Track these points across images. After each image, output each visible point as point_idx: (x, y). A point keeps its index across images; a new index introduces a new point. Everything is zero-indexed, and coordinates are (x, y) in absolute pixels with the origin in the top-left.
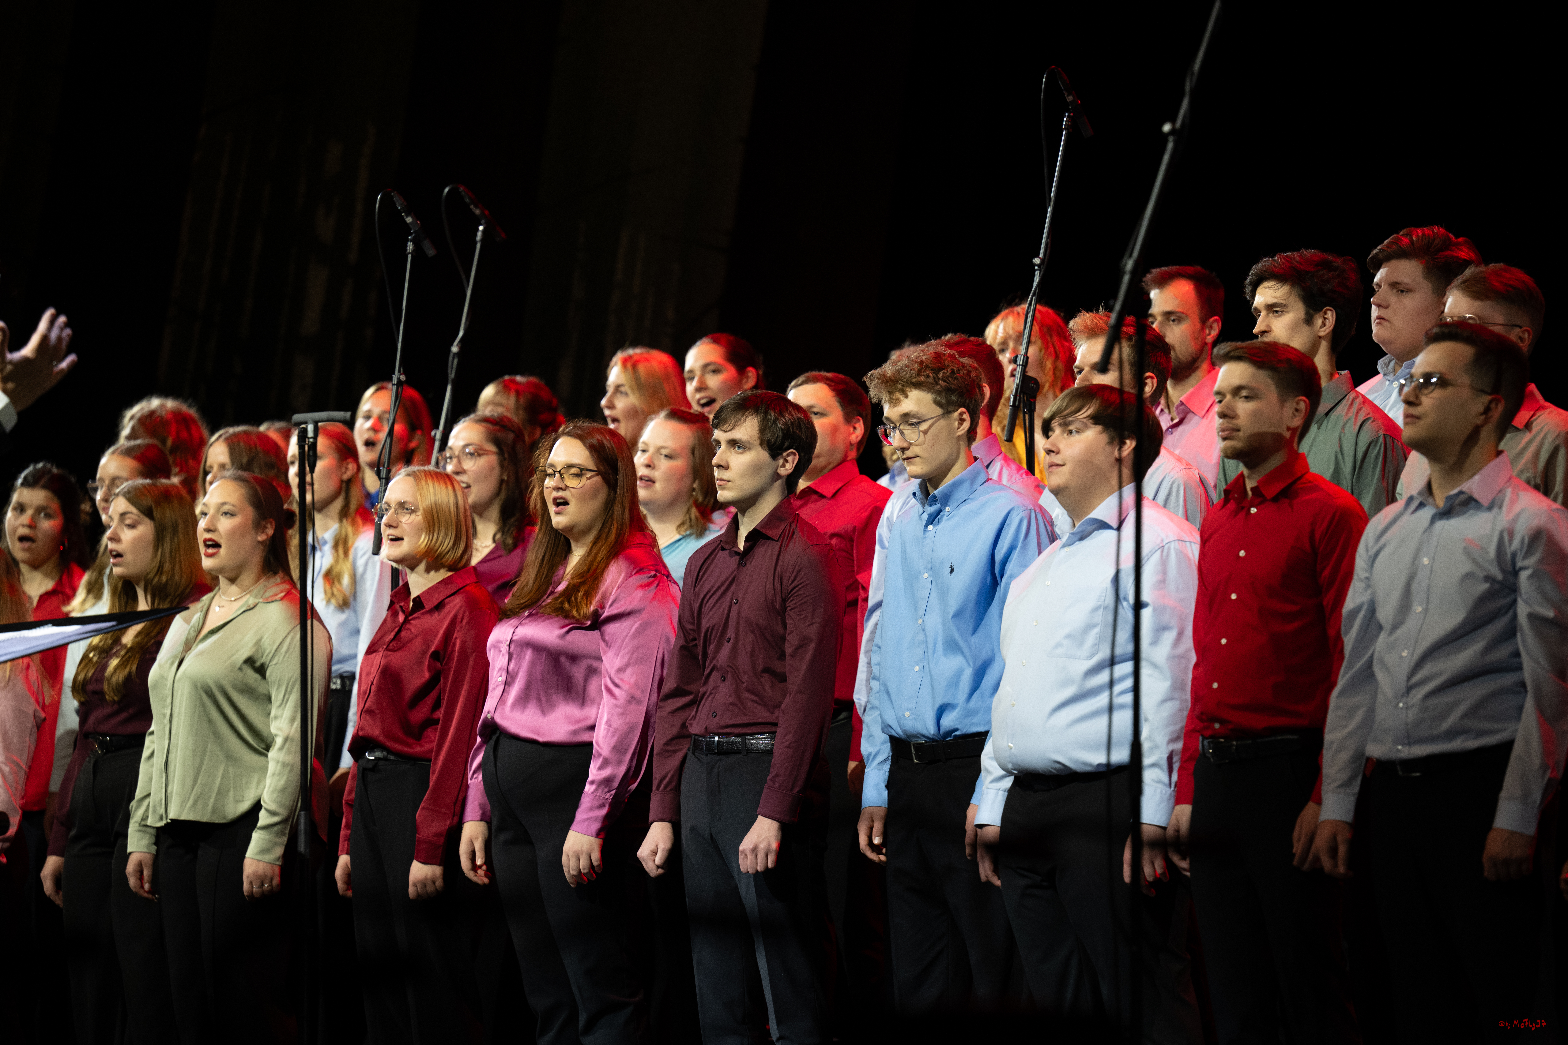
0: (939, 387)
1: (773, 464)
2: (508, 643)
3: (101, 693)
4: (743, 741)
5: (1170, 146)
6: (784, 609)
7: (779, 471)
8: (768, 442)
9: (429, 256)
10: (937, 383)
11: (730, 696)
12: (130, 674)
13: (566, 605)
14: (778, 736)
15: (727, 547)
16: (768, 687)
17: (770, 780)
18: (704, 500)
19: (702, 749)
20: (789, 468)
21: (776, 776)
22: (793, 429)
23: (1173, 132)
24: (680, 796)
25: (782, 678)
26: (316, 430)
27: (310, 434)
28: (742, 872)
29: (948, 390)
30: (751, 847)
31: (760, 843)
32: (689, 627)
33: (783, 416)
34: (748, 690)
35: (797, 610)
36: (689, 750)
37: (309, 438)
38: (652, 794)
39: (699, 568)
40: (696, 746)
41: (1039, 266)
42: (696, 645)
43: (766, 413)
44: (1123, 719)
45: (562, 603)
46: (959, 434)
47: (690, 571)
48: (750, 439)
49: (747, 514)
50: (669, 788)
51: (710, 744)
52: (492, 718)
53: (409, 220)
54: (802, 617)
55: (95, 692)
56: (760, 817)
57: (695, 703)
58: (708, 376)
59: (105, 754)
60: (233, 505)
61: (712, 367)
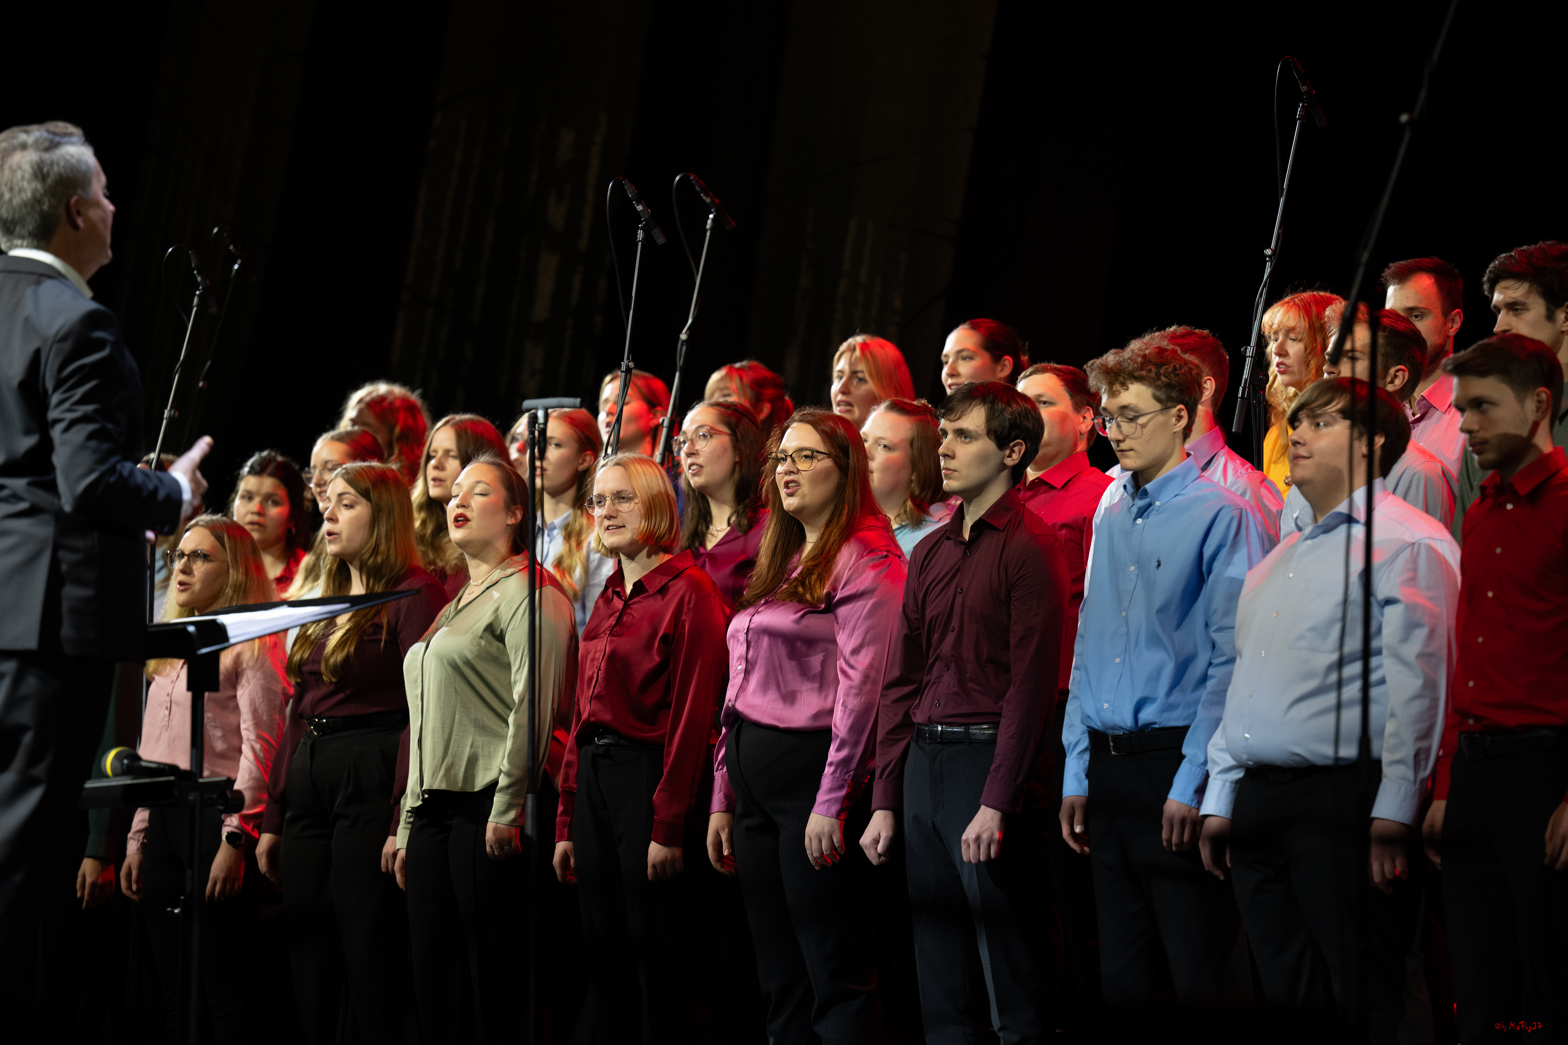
0: (1160, 382)
1: (1000, 454)
2: (745, 631)
3: (318, 674)
4: (967, 732)
5: (1407, 137)
6: (1009, 599)
7: (1005, 461)
8: (995, 432)
9: (659, 244)
10: (1158, 378)
11: (954, 686)
12: (348, 656)
13: (801, 591)
14: (1002, 726)
15: (952, 536)
16: (991, 677)
17: (994, 770)
18: (921, 493)
19: (926, 738)
20: (1016, 457)
21: (999, 766)
22: (1020, 419)
23: (1410, 123)
25: (1005, 668)
26: (547, 416)
27: (541, 419)
28: (965, 862)
29: (1168, 386)
30: (974, 837)
31: (983, 832)
32: (913, 616)
33: (1008, 405)
34: (972, 680)
35: (1022, 600)
36: (912, 740)
37: (539, 424)
38: (874, 783)
39: (923, 557)
40: (920, 735)
41: (1270, 257)
42: (920, 634)
43: (992, 403)
44: (1352, 716)
45: (797, 589)
46: (1175, 430)
47: (915, 560)
48: (977, 429)
49: (973, 503)
50: (891, 777)
51: (933, 733)
52: (733, 706)
53: (640, 208)
54: (1026, 607)
55: (311, 673)
56: (983, 807)
57: (917, 693)
58: (961, 362)
59: (321, 736)
60: (487, 484)
61: (965, 354)
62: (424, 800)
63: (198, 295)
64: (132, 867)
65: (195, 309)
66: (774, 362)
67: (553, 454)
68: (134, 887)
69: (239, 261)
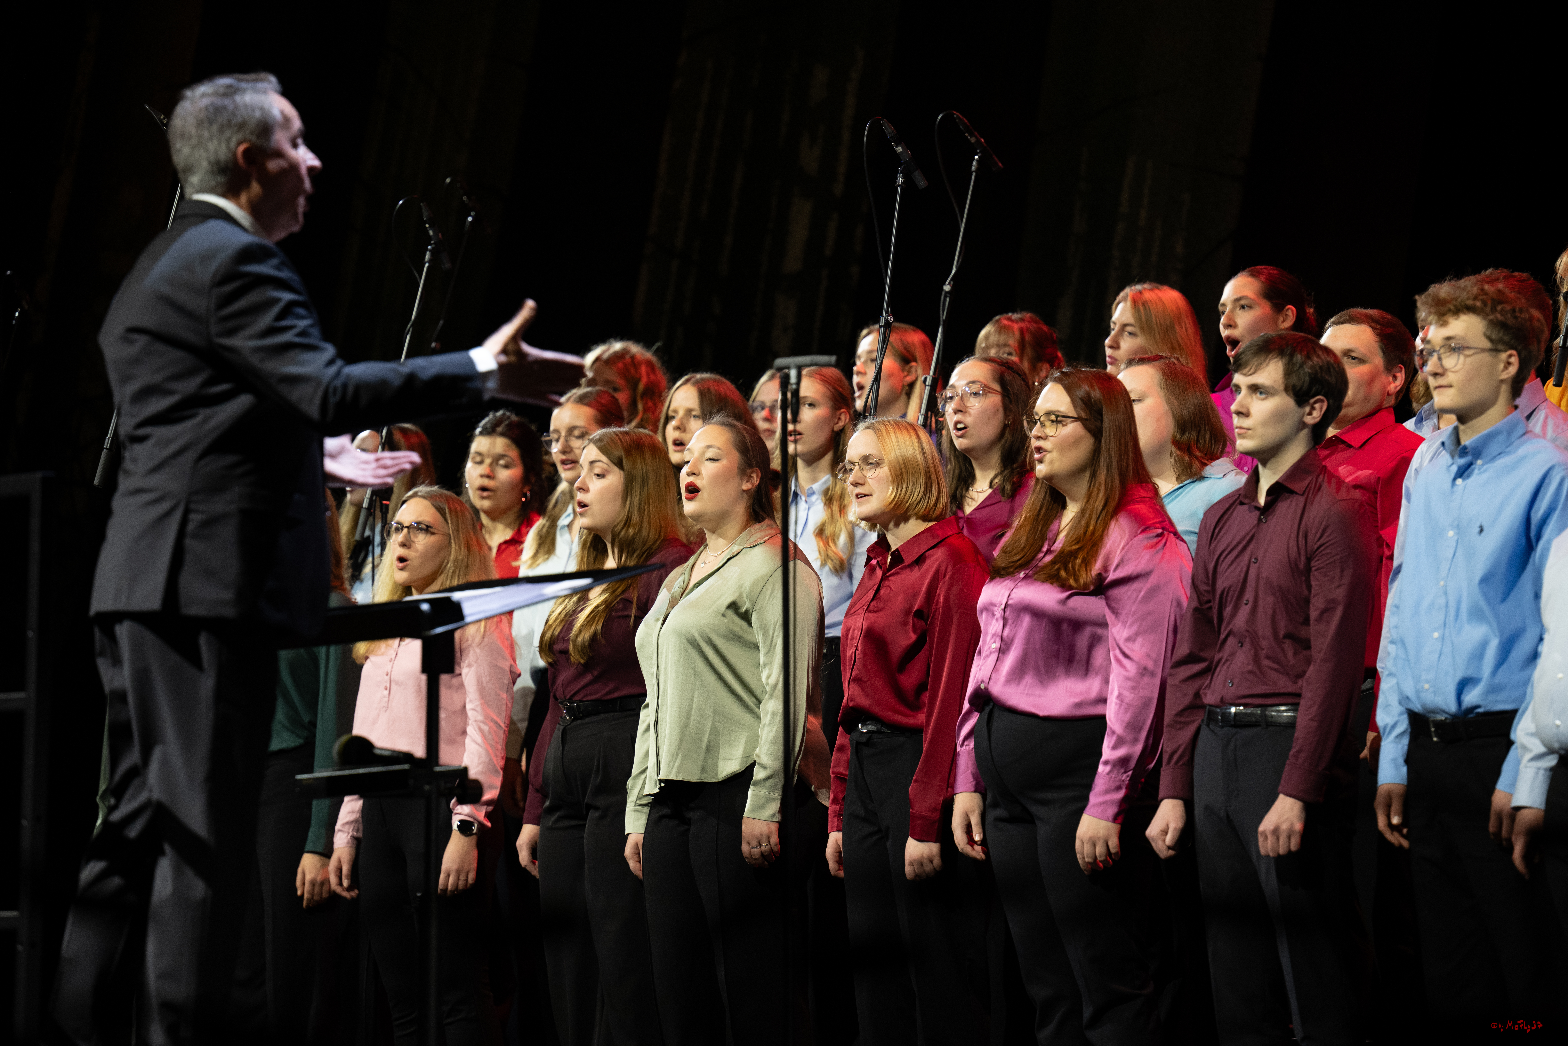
1: (1298, 411)
2: (1003, 607)
3: (566, 654)
4: (1264, 713)
6: (1308, 569)
7: (1305, 419)
8: (1294, 387)
9: (920, 188)
11: (1248, 664)
12: (595, 634)
13: (1063, 573)
14: (1302, 708)
15: (1246, 501)
16: (1290, 654)
17: (1293, 755)
19: (1218, 720)
20: (1317, 415)
21: (1299, 751)
22: (1322, 373)
24: (1192, 772)
25: (1305, 645)
26: (799, 376)
28: (1261, 855)
30: (1272, 828)
31: (1283, 823)
32: (1203, 588)
33: (1311, 359)
34: (1268, 657)
35: (1323, 570)
36: (1203, 722)
38: (1162, 769)
39: (1214, 524)
40: (1211, 717)
42: (1210, 608)
43: (1291, 356)
45: (1058, 570)
46: (1504, 378)
48: (1273, 384)
49: (1268, 465)
50: (1181, 763)
51: (1226, 715)
52: (986, 689)
53: (899, 149)
54: (1329, 578)
55: (561, 652)
56: (1281, 796)
57: (1209, 671)
58: (1239, 312)
59: (573, 721)
60: (719, 449)
61: (1243, 302)
62: (660, 788)
63: (430, 250)
64: (342, 862)
65: (427, 265)
66: (1046, 314)
67: (807, 415)
68: (345, 883)
69: (473, 213)
